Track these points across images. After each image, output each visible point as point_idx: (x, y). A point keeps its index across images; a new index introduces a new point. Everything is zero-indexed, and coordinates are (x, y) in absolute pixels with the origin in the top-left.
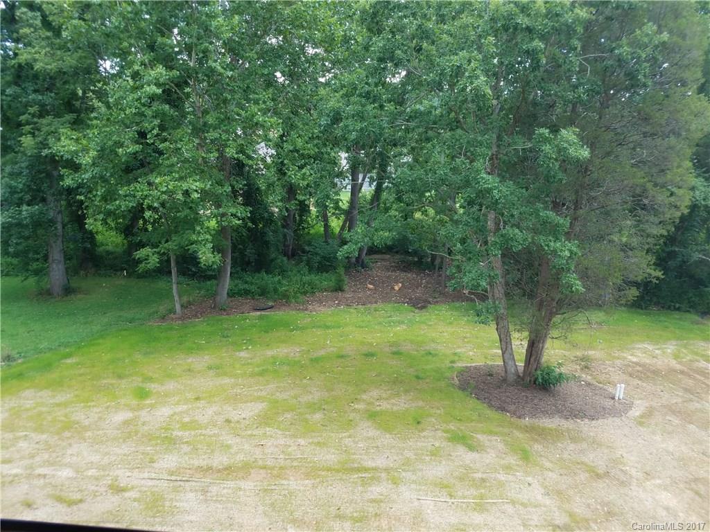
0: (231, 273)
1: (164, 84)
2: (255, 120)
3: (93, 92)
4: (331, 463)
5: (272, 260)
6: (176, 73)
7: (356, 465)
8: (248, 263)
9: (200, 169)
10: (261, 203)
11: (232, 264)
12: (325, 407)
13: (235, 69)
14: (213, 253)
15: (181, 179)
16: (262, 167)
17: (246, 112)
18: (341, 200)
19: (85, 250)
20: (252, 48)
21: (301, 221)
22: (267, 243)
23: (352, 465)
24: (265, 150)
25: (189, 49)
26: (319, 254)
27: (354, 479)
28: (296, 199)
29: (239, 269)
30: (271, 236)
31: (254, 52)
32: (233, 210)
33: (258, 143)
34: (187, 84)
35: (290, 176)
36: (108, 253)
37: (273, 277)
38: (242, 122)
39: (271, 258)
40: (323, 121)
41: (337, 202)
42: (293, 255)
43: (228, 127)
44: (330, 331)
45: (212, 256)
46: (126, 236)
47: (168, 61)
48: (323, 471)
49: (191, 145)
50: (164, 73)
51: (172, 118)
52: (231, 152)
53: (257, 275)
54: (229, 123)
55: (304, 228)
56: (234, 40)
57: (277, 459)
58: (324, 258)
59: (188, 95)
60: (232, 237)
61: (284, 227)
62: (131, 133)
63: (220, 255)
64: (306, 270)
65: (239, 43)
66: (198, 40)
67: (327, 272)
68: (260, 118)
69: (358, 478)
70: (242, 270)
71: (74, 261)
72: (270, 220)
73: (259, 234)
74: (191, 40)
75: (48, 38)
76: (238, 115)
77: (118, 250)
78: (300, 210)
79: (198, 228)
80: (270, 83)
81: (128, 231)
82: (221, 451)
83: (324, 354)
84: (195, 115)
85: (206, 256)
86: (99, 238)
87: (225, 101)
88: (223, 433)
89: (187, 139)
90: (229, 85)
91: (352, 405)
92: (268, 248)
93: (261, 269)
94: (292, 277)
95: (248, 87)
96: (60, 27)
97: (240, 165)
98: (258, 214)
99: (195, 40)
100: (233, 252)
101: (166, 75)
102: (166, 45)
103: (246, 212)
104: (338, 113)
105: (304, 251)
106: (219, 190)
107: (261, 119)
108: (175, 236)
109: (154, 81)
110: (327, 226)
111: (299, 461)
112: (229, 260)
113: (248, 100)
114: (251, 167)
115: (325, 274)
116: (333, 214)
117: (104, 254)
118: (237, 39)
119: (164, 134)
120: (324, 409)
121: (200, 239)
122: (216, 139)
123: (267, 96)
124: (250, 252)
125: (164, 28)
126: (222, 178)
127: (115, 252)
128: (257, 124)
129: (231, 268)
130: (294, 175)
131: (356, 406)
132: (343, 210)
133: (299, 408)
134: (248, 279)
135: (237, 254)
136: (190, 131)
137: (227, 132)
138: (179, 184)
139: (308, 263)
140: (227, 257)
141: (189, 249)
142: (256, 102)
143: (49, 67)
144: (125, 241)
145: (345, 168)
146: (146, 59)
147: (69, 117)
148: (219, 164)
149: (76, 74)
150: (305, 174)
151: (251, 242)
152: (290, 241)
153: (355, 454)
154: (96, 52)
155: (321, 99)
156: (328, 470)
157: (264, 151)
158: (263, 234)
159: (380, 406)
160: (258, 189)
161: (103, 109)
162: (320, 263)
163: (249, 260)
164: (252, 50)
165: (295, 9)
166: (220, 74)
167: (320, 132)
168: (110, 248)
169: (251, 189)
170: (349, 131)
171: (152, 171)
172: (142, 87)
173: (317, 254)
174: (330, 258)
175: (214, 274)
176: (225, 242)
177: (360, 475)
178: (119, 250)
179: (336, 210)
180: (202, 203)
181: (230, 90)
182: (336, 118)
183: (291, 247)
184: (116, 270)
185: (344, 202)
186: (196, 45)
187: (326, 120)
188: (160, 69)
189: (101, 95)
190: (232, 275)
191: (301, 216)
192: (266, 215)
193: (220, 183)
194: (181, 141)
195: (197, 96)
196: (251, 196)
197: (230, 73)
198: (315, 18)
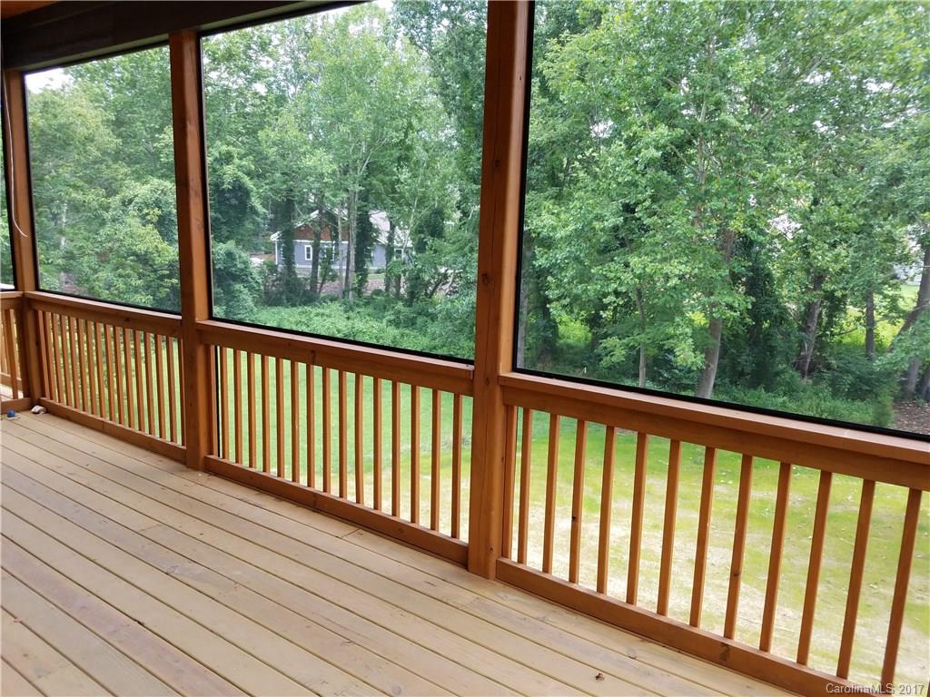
0: (715, 385)
1: (664, 146)
2: (775, 185)
3: (580, 161)
4: (830, 649)
5: (777, 374)
6: (680, 131)
7: (867, 662)
8: (742, 374)
9: (690, 249)
10: (771, 294)
11: (717, 373)
12: (832, 580)
13: (756, 122)
14: (694, 351)
15: (664, 260)
16: (779, 246)
17: (765, 175)
18: (901, 297)
19: (546, 340)
20: (782, 93)
21: (830, 323)
22: (772, 349)
23: (861, 660)
24: (787, 224)
25: (698, 102)
26: (852, 373)
27: (862, 677)
28: (821, 289)
29: (727, 380)
30: (778, 340)
31: (784, 99)
32: (729, 299)
33: (778, 215)
34: (690, 143)
35: (815, 258)
36: (570, 347)
37: (774, 397)
38: (757, 188)
39: (776, 369)
40: (875, 182)
41: (894, 299)
42: (811, 371)
43: (738, 195)
44: (855, 483)
45: (693, 354)
46: (591, 328)
47: (671, 118)
48: (816, 655)
49: (685, 219)
50: (667, 132)
51: (667, 186)
52: (736, 225)
53: (752, 391)
54: (739, 190)
55: (833, 335)
56: (759, 86)
57: (751, 622)
58: (860, 378)
59: (690, 158)
60: (722, 335)
61: (801, 329)
62: (616, 205)
63: (703, 356)
64: (827, 391)
65: (765, 88)
66: (712, 90)
67: (863, 400)
68: (782, 181)
69: (868, 678)
70: (731, 382)
71: (534, 352)
72: (781, 318)
73: (761, 336)
74: (702, 91)
75: (544, 105)
76: (754, 178)
77: (580, 344)
78: (830, 307)
79: (677, 319)
80: (805, 134)
81: (594, 321)
82: (679, 592)
83: (840, 511)
84: (695, 182)
85: (686, 355)
86: (561, 328)
87: (739, 163)
88: (685, 574)
89: (681, 212)
90: (745, 143)
91: (875, 587)
92: (773, 356)
93: (759, 384)
94: (804, 400)
95: (771, 144)
96: (557, 93)
97: (747, 244)
98: (763, 309)
99: (707, 91)
100: (721, 357)
101: (668, 135)
102: (672, 101)
103: (747, 303)
104: (900, 171)
105: (829, 367)
106: (714, 273)
107: (783, 183)
108: (650, 328)
109: (653, 143)
110: (870, 334)
111: (782, 632)
112: (714, 366)
113: (770, 160)
114: (762, 245)
115: (858, 403)
116: (886, 316)
117: (565, 347)
118: (762, 85)
119: (655, 206)
120: (829, 582)
121: (678, 332)
122: (719, 210)
123: (795, 154)
124: (746, 359)
125: (670, 80)
126: (720, 258)
127: (577, 347)
128: (777, 189)
129: (716, 379)
130: (823, 257)
131: (882, 590)
132: (904, 312)
133: (791, 572)
134: (737, 396)
135: (726, 361)
136: (685, 203)
137: (735, 200)
138: (659, 267)
139: (834, 384)
140: (713, 363)
141: (664, 345)
142: (782, 162)
143: (540, 139)
144: (590, 335)
145: (915, 249)
146: (647, 118)
147: (552, 191)
148: (719, 243)
149: (565, 142)
150: (839, 254)
151: (750, 345)
152: (809, 352)
153: (867, 648)
154: (590, 113)
155: (875, 154)
156: (823, 657)
157: (784, 224)
158: (768, 336)
159: (922, 599)
160: (769, 275)
161: (588, 179)
162: (852, 385)
163: (743, 369)
164: (782, 96)
165: (849, 37)
166: (735, 129)
167: (869, 197)
168: (570, 341)
169: (758, 275)
170: (913, 196)
171: (632, 251)
172: (639, 152)
173: (848, 372)
174: (869, 380)
175: (691, 383)
176: (711, 341)
177: (872, 676)
178: (582, 345)
179: (891, 311)
180: (687, 290)
181: (746, 149)
182: (896, 177)
183: (809, 360)
184: (575, 367)
185: (909, 301)
186: (707, 96)
187: (880, 181)
188: (663, 129)
189: (588, 164)
190: (717, 387)
191: (830, 316)
192: (775, 312)
193: (715, 266)
194: (673, 214)
195: (701, 158)
196: (758, 283)
197: (748, 127)
198: (879, 44)
